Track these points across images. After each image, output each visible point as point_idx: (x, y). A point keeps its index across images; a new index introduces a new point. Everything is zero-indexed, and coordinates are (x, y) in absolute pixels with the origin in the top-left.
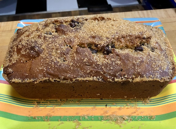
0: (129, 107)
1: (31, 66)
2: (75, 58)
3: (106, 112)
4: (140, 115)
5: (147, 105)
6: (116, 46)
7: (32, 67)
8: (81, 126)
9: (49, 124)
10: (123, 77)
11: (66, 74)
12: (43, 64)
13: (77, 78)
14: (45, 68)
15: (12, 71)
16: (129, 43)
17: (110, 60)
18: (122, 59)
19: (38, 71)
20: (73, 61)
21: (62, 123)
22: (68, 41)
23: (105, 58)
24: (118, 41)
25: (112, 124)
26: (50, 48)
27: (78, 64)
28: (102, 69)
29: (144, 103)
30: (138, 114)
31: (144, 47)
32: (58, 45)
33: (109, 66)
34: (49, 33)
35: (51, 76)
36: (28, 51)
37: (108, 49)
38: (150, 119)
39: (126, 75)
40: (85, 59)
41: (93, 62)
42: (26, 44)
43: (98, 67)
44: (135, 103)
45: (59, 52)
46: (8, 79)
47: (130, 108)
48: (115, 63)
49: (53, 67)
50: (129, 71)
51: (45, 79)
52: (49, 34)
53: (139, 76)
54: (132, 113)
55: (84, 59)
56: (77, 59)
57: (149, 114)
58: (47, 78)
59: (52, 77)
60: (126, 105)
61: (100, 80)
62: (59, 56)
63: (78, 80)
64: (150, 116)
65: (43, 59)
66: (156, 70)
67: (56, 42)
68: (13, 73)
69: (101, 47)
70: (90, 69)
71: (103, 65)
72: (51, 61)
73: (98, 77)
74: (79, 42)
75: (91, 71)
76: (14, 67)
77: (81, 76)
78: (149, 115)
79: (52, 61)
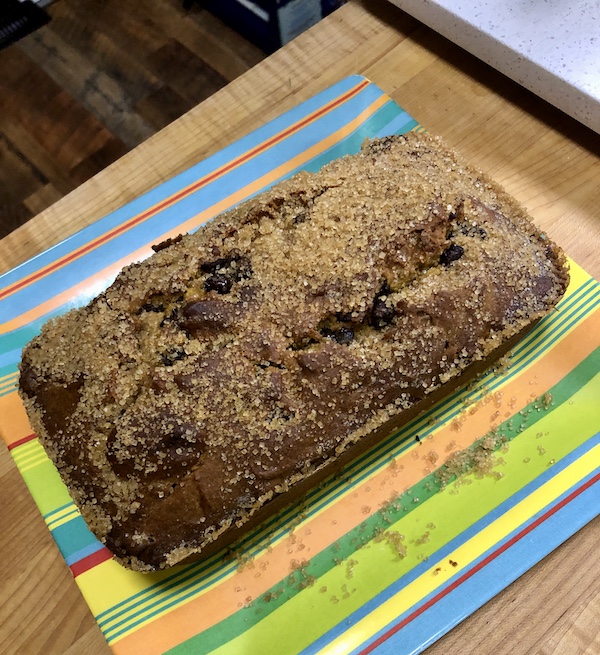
0: (473, 405)
1: (200, 492)
2: (315, 392)
3: (432, 459)
4: (514, 413)
5: (510, 372)
6: (392, 286)
7: (205, 491)
8: (406, 540)
9: (324, 590)
10: (456, 361)
11: (310, 449)
12: (233, 464)
13: (347, 440)
14: (247, 472)
15: (147, 538)
16: (425, 255)
17: (409, 338)
18: (437, 317)
19: (230, 490)
20: (311, 404)
21: (352, 563)
22: (256, 353)
23: (387, 338)
24: (390, 267)
25: (471, 482)
26: (221, 407)
27: (330, 405)
28: (399, 376)
29: (499, 371)
30: (508, 414)
31: (459, 239)
32: (241, 385)
33: (414, 358)
34: (175, 355)
35: (274, 482)
36: (161, 455)
37: (384, 310)
38: (544, 409)
39: (464, 351)
40: (343, 378)
41: (367, 372)
42: (140, 439)
43: (387, 379)
44: (478, 385)
45: (257, 402)
46: (149, 567)
47: (477, 406)
48: (424, 339)
49: (269, 454)
50: (466, 335)
51: (261, 500)
52: (178, 358)
53: (492, 331)
54: (493, 419)
55: (340, 381)
56: (321, 392)
57: (532, 396)
58: (269, 495)
59: (279, 480)
60: (461, 406)
61: (406, 405)
62: (265, 413)
63: (351, 443)
64: (536, 401)
65: (224, 450)
66: (521, 289)
67: (229, 378)
68: (154, 539)
69: (363, 315)
70: (367, 397)
71: (396, 364)
72: (252, 444)
73: (397, 402)
74: (289, 334)
75: (375, 398)
76: (142, 522)
77: (354, 427)
78: (533, 400)
79: (257, 441)
